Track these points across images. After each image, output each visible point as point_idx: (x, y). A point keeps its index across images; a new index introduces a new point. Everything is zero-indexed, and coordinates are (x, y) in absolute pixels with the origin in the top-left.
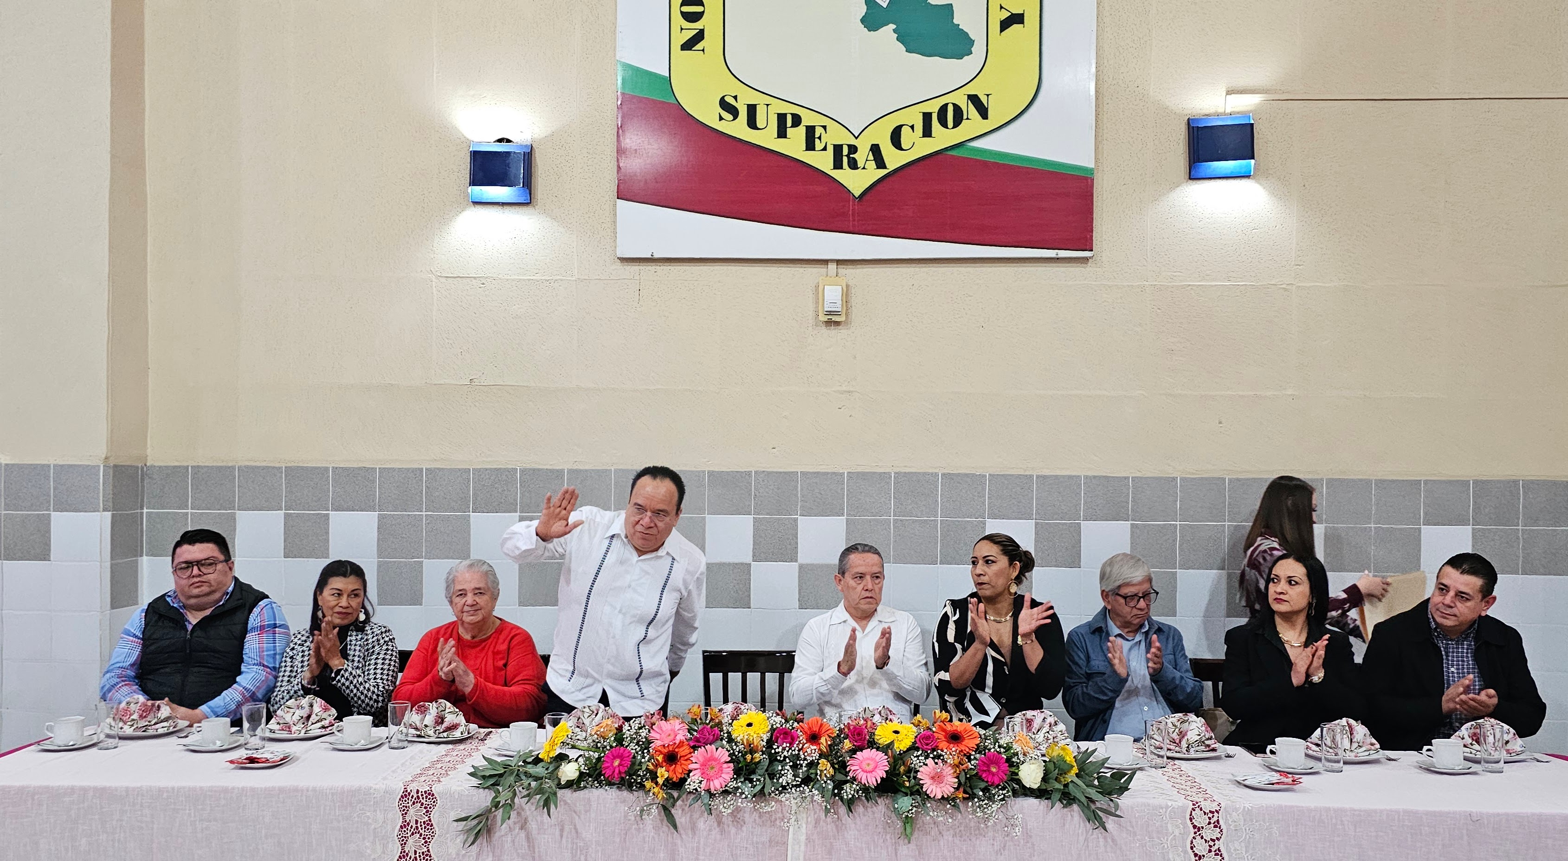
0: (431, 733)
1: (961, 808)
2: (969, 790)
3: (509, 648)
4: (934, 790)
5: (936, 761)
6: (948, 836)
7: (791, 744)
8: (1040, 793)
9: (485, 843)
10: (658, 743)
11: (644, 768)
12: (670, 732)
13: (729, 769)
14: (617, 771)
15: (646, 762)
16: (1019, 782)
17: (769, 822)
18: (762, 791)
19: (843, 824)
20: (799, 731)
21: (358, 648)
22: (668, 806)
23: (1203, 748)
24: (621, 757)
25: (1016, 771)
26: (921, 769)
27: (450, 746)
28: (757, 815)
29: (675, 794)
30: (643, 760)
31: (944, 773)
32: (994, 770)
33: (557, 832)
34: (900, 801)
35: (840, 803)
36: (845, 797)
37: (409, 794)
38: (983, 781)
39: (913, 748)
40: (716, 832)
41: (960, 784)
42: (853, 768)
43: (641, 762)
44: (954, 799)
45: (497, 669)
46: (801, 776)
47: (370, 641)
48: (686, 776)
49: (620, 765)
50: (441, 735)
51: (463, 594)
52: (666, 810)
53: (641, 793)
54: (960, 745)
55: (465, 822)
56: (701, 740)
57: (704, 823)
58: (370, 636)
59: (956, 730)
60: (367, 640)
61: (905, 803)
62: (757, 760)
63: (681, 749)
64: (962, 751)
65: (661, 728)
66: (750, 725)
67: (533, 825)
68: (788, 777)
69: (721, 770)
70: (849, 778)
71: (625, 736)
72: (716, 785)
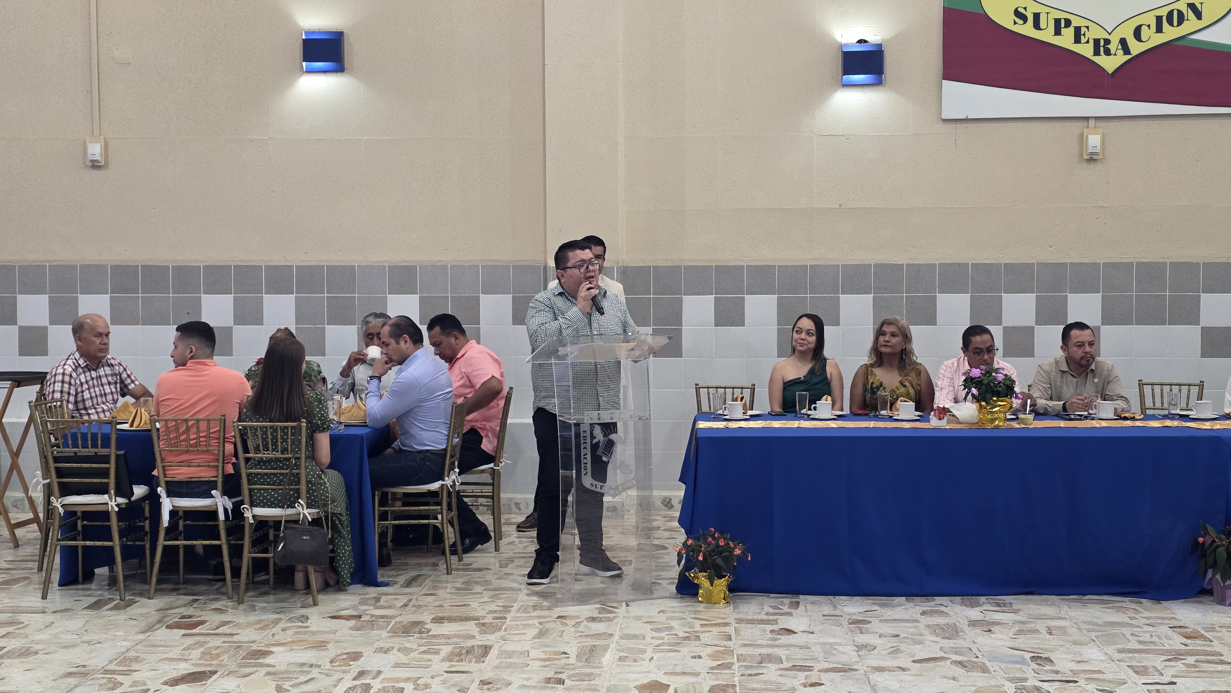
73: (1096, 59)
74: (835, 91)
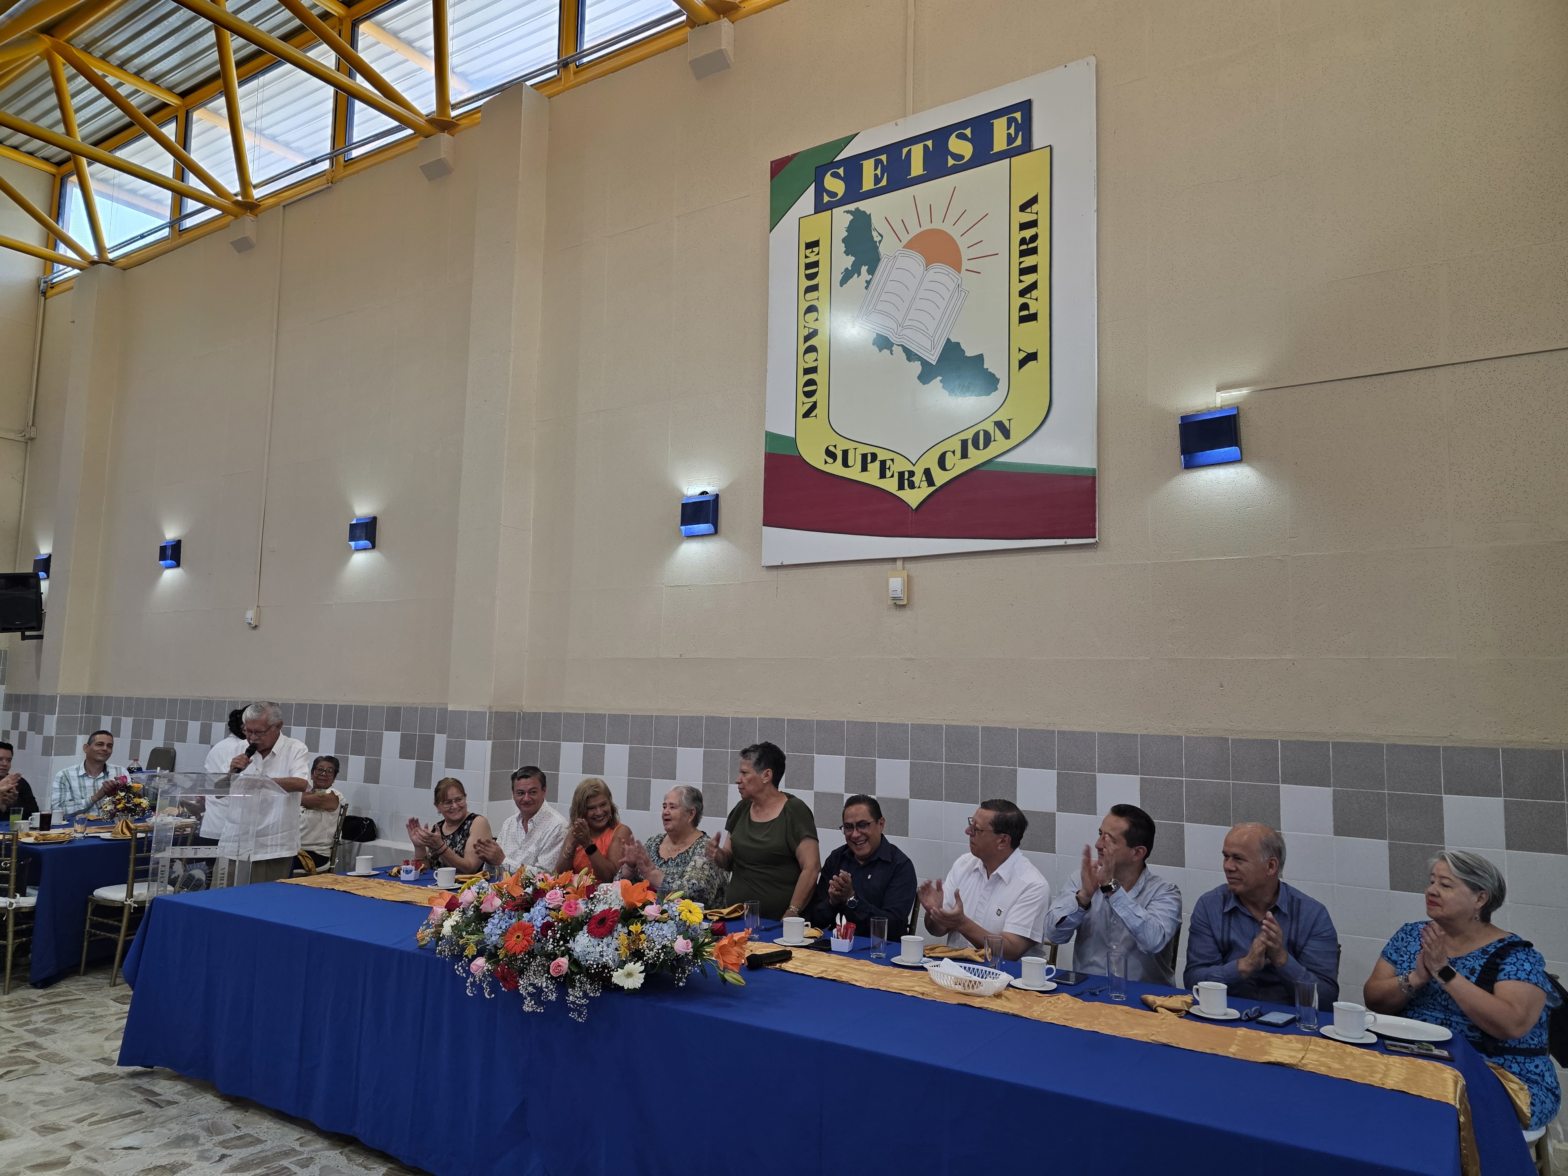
73: (900, 494)
74: (682, 542)
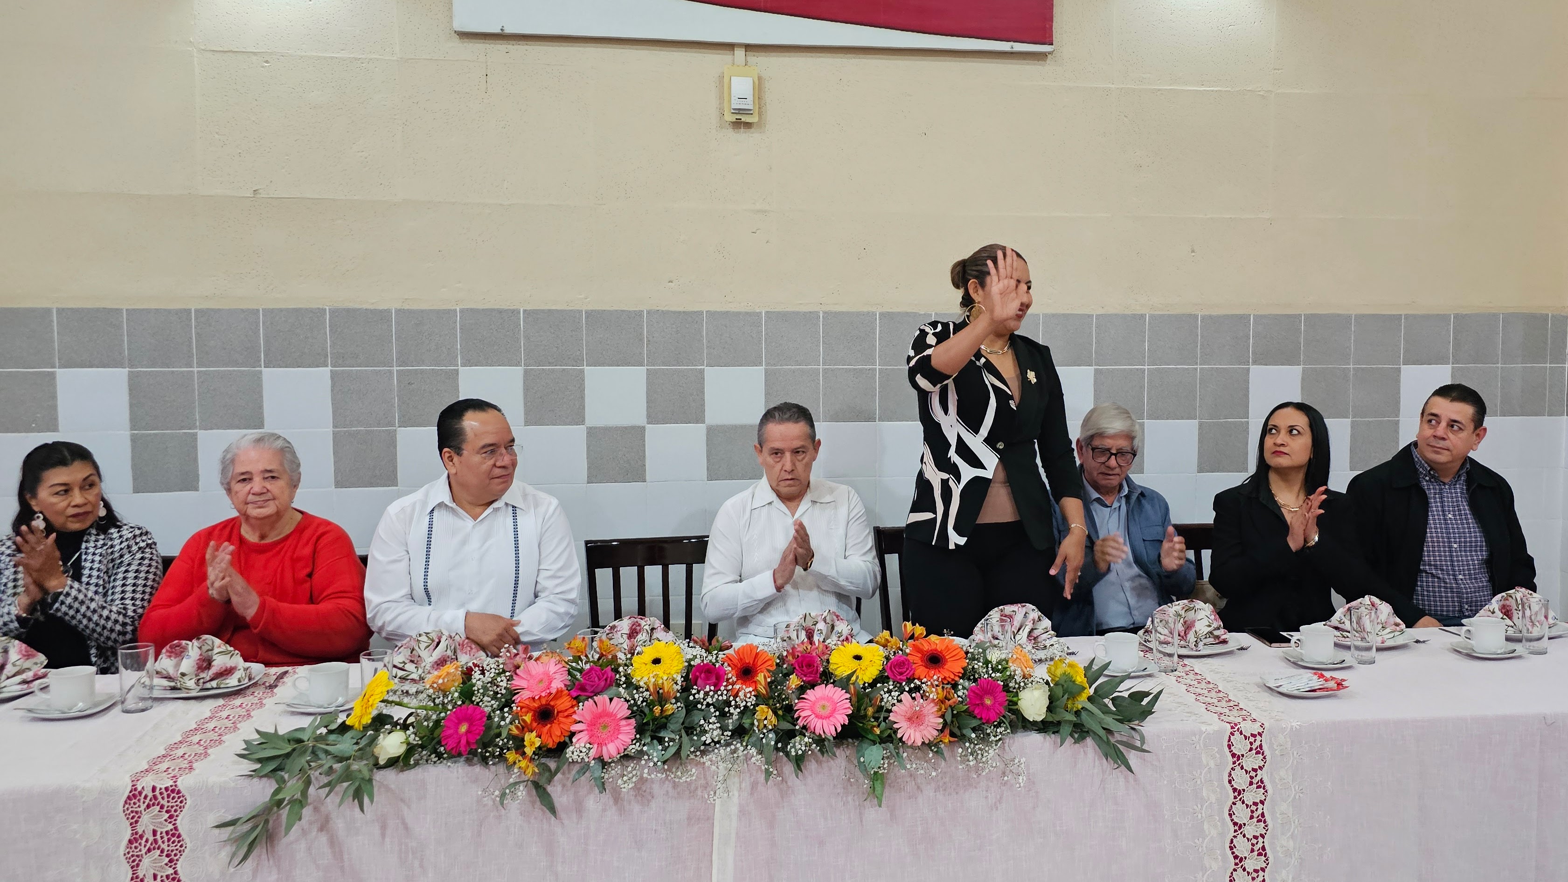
0: (191, 684)
1: (945, 754)
2: (956, 731)
3: (315, 551)
4: (912, 734)
5: (914, 695)
6: (929, 791)
7: (717, 686)
8: (1043, 727)
9: (264, 856)
10: (525, 695)
11: (504, 735)
12: (541, 676)
13: (628, 730)
14: (463, 741)
15: (506, 725)
16: (1018, 713)
17: (687, 792)
18: (678, 753)
19: (789, 787)
20: (726, 664)
21: (97, 558)
22: (542, 782)
23: (1211, 640)
24: (469, 719)
25: (1015, 699)
26: (894, 709)
27: (221, 702)
28: (670, 785)
29: (552, 764)
30: (502, 723)
31: (925, 711)
32: (988, 702)
33: (377, 830)
34: (867, 752)
35: (785, 759)
36: (793, 754)
37: (140, 793)
38: (975, 717)
39: (881, 678)
40: (612, 813)
41: (945, 724)
42: (803, 714)
43: (499, 726)
44: (936, 745)
45: (298, 582)
46: (730, 728)
47: (117, 548)
48: (567, 739)
49: (468, 732)
50: (208, 685)
51: (246, 478)
52: (539, 789)
53: (501, 768)
54: (941, 670)
55: (231, 828)
56: (587, 687)
57: (594, 802)
58: (117, 542)
59: (936, 650)
60: (112, 546)
61: (874, 754)
62: (670, 712)
63: (559, 702)
64: (945, 678)
65: (528, 672)
66: (657, 661)
67: (339, 825)
68: (713, 731)
69: (617, 730)
70: (797, 727)
71: (475, 688)
72: (611, 750)
